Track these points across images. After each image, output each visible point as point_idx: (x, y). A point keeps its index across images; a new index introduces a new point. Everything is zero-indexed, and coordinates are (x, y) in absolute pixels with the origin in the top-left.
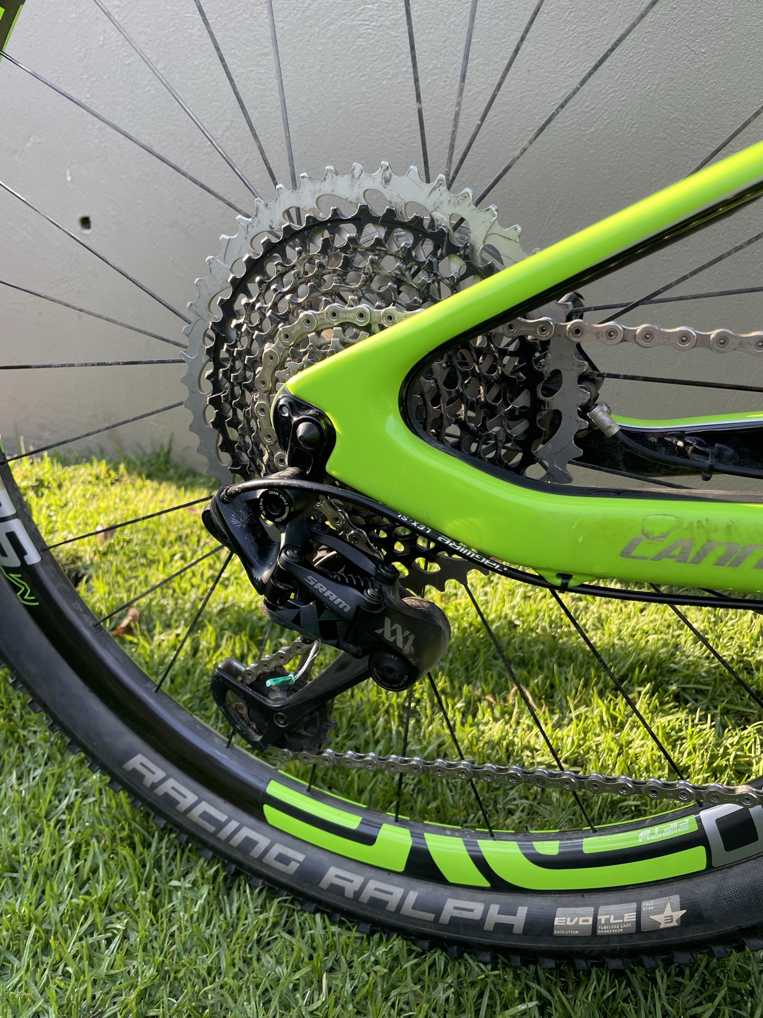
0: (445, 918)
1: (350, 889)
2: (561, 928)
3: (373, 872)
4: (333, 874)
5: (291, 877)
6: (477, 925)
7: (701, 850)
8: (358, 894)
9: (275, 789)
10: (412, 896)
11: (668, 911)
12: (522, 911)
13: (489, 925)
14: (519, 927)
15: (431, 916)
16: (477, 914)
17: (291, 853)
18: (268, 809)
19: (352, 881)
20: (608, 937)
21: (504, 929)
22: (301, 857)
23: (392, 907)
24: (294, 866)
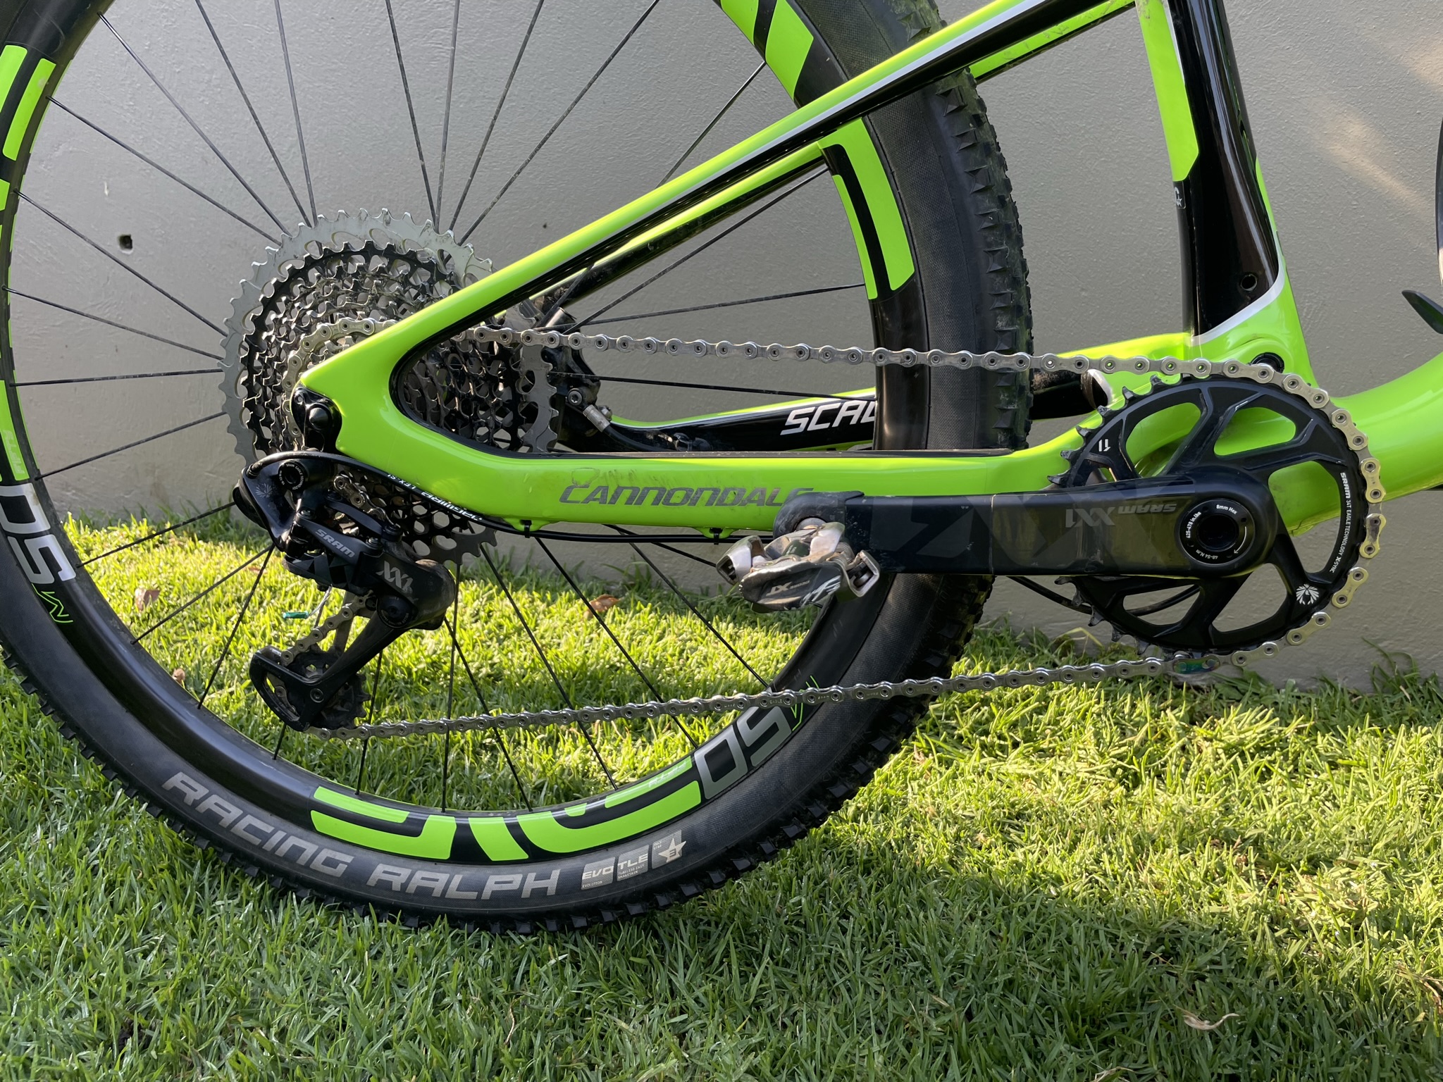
0: (487, 894)
1: (397, 883)
2: (588, 881)
3: (421, 864)
4: (381, 871)
5: (338, 879)
6: (514, 896)
7: (695, 784)
8: (404, 886)
9: (323, 795)
10: (457, 879)
11: (672, 846)
12: (556, 874)
13: (526, 893)
14: (552, 890)
15: (473, 895)
16: (515, 886)
17: (339, 856)
18: (315, 815)
19: (396, 875)
20: (626, 881)
21: (540, 893)
22: (349, 859)
23: (437, 893)
24: (342, 868)
